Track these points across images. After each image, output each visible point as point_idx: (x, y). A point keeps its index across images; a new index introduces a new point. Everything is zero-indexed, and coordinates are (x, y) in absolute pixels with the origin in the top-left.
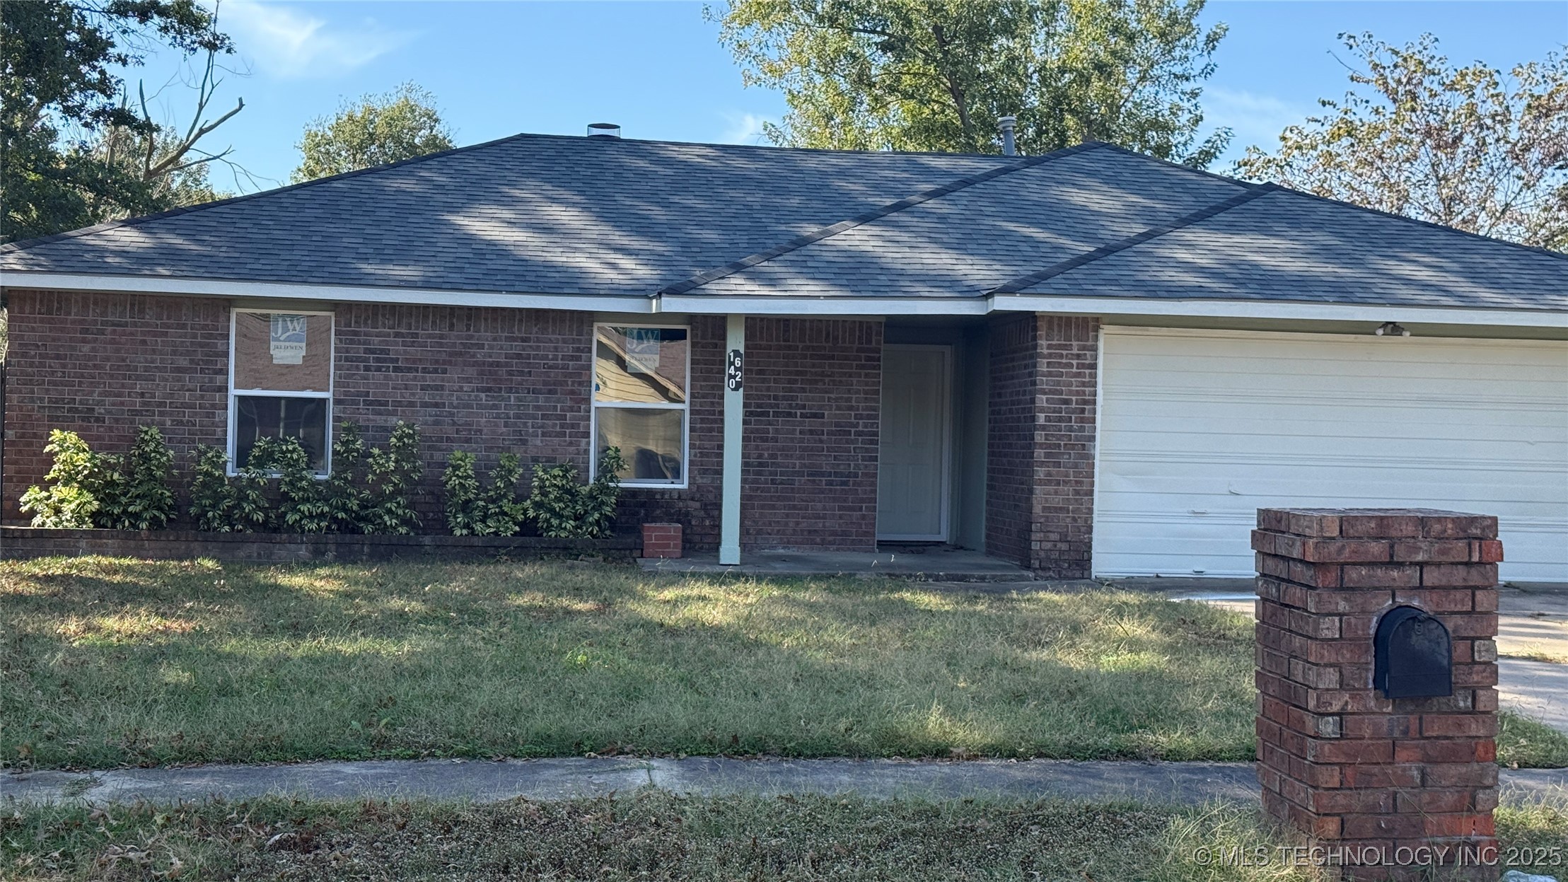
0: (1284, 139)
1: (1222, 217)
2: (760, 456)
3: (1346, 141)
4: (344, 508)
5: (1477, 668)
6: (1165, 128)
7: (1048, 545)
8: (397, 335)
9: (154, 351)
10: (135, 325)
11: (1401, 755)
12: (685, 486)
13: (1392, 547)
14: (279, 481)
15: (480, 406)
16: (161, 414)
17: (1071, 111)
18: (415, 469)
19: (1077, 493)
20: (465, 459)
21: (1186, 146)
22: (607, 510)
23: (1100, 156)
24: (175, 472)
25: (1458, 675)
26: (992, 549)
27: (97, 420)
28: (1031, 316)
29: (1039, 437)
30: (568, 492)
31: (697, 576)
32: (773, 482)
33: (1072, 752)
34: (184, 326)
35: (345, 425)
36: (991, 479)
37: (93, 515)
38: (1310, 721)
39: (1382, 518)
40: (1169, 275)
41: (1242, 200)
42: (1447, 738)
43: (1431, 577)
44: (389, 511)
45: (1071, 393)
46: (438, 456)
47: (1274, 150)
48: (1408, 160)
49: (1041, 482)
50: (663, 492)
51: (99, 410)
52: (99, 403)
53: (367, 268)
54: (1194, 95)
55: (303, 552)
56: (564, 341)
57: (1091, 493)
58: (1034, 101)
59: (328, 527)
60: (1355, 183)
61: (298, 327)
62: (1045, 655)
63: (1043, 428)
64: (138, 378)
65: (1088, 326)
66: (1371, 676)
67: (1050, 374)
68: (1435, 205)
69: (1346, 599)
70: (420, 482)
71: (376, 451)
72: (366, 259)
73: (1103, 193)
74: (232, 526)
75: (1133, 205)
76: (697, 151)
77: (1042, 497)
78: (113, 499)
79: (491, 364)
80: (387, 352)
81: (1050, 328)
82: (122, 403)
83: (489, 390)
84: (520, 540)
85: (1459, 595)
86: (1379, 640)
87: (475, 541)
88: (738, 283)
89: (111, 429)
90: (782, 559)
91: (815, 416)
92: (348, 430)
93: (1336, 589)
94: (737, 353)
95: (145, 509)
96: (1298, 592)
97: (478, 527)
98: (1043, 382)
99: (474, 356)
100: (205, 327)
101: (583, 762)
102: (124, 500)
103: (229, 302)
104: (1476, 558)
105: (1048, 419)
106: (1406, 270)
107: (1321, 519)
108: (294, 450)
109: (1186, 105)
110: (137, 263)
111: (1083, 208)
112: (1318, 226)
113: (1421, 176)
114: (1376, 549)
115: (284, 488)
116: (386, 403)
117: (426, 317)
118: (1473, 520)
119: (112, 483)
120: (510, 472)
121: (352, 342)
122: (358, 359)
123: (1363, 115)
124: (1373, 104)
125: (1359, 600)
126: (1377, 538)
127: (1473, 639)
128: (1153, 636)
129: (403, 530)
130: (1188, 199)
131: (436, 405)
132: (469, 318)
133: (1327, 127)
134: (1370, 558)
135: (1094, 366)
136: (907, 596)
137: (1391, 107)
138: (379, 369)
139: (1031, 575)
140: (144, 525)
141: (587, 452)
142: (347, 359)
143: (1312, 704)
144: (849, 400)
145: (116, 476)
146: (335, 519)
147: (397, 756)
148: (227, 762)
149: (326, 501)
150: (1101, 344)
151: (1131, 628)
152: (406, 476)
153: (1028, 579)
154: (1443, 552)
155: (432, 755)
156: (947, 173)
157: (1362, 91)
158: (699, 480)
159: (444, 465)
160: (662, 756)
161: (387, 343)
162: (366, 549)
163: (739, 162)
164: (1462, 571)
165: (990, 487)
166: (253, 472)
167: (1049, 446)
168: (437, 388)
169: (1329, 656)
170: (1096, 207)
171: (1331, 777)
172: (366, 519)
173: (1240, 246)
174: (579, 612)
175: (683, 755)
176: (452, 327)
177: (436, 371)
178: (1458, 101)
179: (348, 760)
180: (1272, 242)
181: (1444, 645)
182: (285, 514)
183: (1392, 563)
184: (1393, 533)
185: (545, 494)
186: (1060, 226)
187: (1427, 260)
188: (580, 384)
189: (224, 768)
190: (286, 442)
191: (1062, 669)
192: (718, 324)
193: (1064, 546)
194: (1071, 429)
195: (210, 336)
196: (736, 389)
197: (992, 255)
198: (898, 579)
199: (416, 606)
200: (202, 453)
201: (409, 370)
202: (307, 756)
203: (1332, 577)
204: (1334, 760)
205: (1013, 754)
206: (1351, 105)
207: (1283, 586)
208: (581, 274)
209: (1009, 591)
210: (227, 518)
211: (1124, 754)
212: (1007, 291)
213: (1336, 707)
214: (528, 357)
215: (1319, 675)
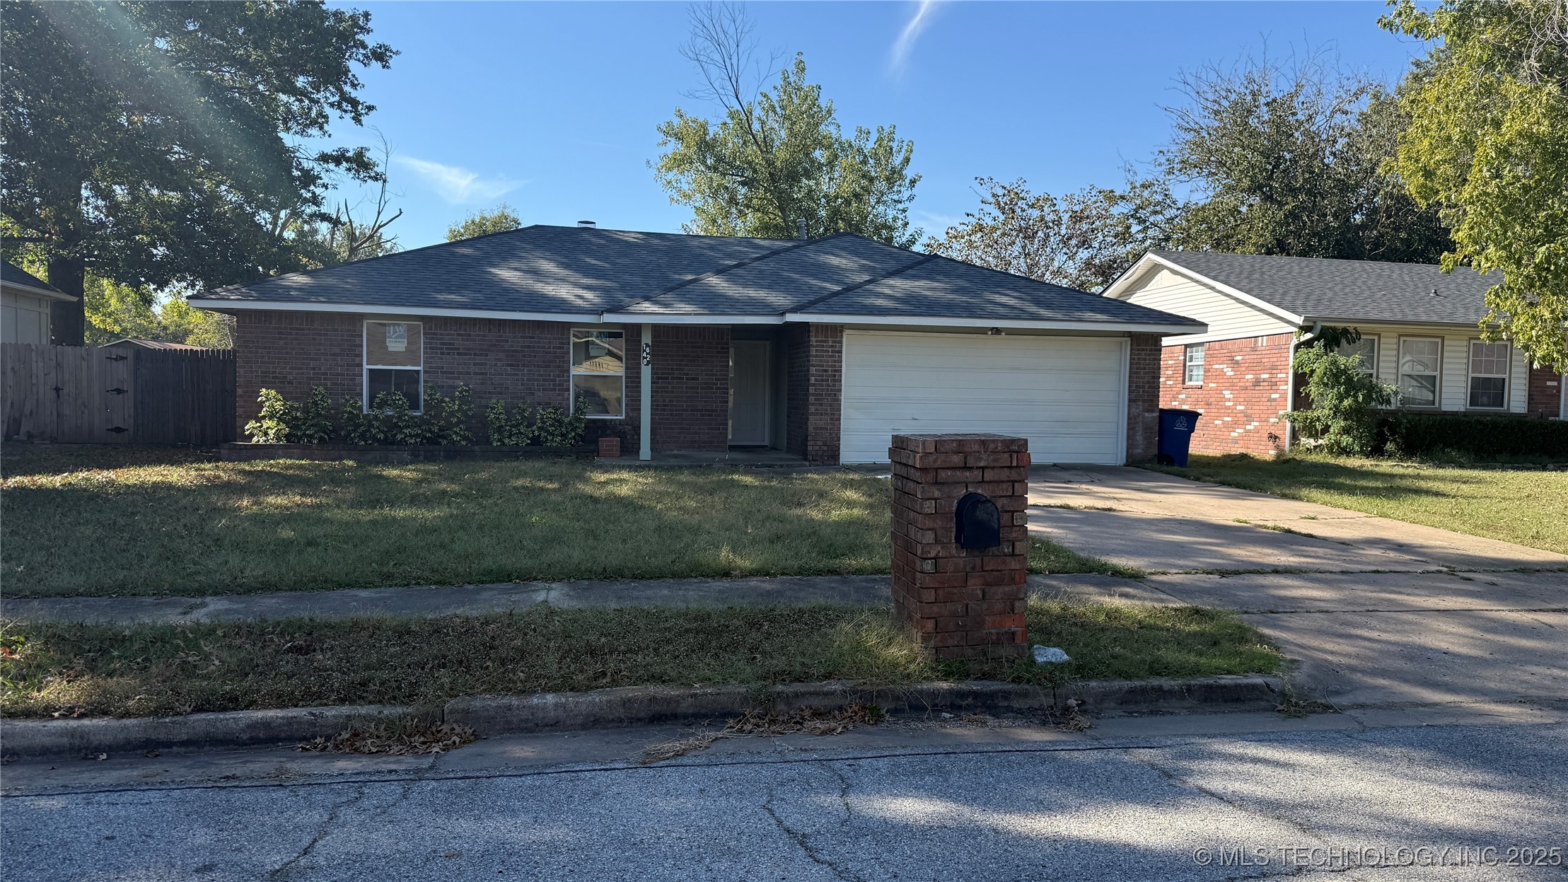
0: (947, 233)
1: (910, 271)
2: (664, 401)
3: (979, 235)
4: (430, 431)
5: (1015, 529)
6: (891, 228)
7: (817, 448)
8: (458, 335)
9: (320, 344)
10: (309, 329)
11: (971, 581)
12: (623, 417)
13: (966, 458)
14: (393, 416)
15: (507, 375)
16: (325, 379)
17: (841, 219)
18: (470, 409)
19: (832, 419)
20: (498, 406)
21: (900, 238)
22: (579, 431)
23: (848, 239)
24: (332, 412)
25: (1004, 534)
26: (789, 450)
27: (289, 383)
28: (807, 324)
29: (812, 389)
30: (557, 421)
31: (622, 468)
32: (671, 415)
33: (801, 571)
34: (336, 330)
35: (430, 385)
36: (789, 412)
37: (286, 436)
38: (918, 563)
39: (960, 441)
40: (880, 302)
41: (920, 263)
42: (997, 571)
43: (989, 475)
44: (456, 433)
45: (828, 366)
46: (484, 402)
47: (942, 238)
48: (1010, 244)
49: (813, 414)
50: (612, 420)
51: (290, 377)
52: (289, 373)
53: (440, 297)
54: (904, 211)
55: (406, 456)
56: (554, 338)
57: (839, 419)
58: (823, 213)
59: (421, 442)
60: (983, 257)
61: (401, 330)
62: (799, 511)
63: (814, 385)
64: (311, 359)
65: (838, 329)
66: (953, 535)
67: (817, 356)
68: (1024, 268)
69: (939, 490)
70: (473, 416)
71: (447, 399)
72: (440, 292)
73: (849, 259)
74: (366, 441)
75: (864, 265)
76: (633, 235)
77: (813, 422)
78: (297, 427)
79: (513, 351)
80: (453, 344)
81: (817, 331)
82: (302, 373)
83: (511, 365)
84: (532, 447)
85: (1005, 486)
86: (959, 513)
87: (504, 448)
88: (647, 306)
89: (297, 388)
90: (676, 456)
91: (693, 379)
92: (432, 388)
93: (933, 484)
94: (647, 345)
95: (316, 432)
96: (911, 485)
97: (506, 441)
98: (813, 360)
99: (503, 346)
100: (348, 330)
101: (510, 585)
102: (304, 428)
103: (362, 316)
104: (1015, 464)
105: (816, 380)
106: (1004, 299)
107: (924, 442)
108: (400, 399)
109: (900, 216)
110: (306, 294)
111: (838, 267)
112: (959, 277)
113: (1017, 253)
114: (957, 459)
115: (395, 420)
116: (454, 373)
117: (475, 325)
118: (1013, 441)
119: (296, 418)
120: (524, 410)
121: (433, 338)
122: (437, 348)
123: (988, 221)
124: (993, 215)
125: (947, 490)
126: (958, 453)
127: (1013, 512)
128: (862, 499)
129: (464, 443)
130: (893, 262)
131: (482, 374)
132: (500, 326)
133: (970, 227)
134: (952, 465)
135: (840, 352)
136: (736, 477)
137: (1002, 217)
138: (449, 354)
139: (807, 463)
140: (315, 441)
141: (568, 399)
142: (430, 348)
143: (919, 552)
144: (712, 370)
145: (298, 414)
146: (425, 437)
147: (396, 585)
148: (291, 590)
149: (420, 427)
150: (844, 340)
151: (851, 494)
152: (465, 413)
153: (805, 466)
154: (995, 460)
155: (418, 584)
156: (768, 248)
157: (987, 208)
158: (631, 414)
159: (487, 407)
160: (560, 581)
161: (453, 339)
162: (442, 454)
163: (656, 241)
164: (1006, 471)
165: (788, 416)
166: (377, 412)
167: (817, 395)
168: (482, 364)
169: (929, 524)
170: (844, 266)
171: (930, 596)
172: (444, 437)
173: (919, 287)
174: (548, 489)
175: (572, 580)
176: (490, 330)
177: (481, 355)
178: (1036, 213)
179: (366, 588)
180: (936, 284)
181: (995, 516)
182: (396, 435)
183: (966, 468)
184: (966, 449)
185: (544, 423)
186: (825, 276)
187: (1016, 294)
188: (564, 362)
189: (288, 594)
190: (395, 394)
191: (807, 521)
192: (638, 328)
193: (825, 448)
194: (828, 385)
195: (352, 336)
196: (647, 365)
197: (787, 291)
198: (734, 468)
199: (456, 488)
200: (347, 401)
201: (466, 354)
202: (340, 586)
203: (931, 476)
204: (932, 586)
205: (768, 574)
206: (981, 216)
207: (905, 481)
208: (563, 301)
209: (792, 473)
210: (362, 436)
211: (831, 572)
212: (794, 310)
213: (933, 555)
214: (534, 347)
215: (923, 535)
